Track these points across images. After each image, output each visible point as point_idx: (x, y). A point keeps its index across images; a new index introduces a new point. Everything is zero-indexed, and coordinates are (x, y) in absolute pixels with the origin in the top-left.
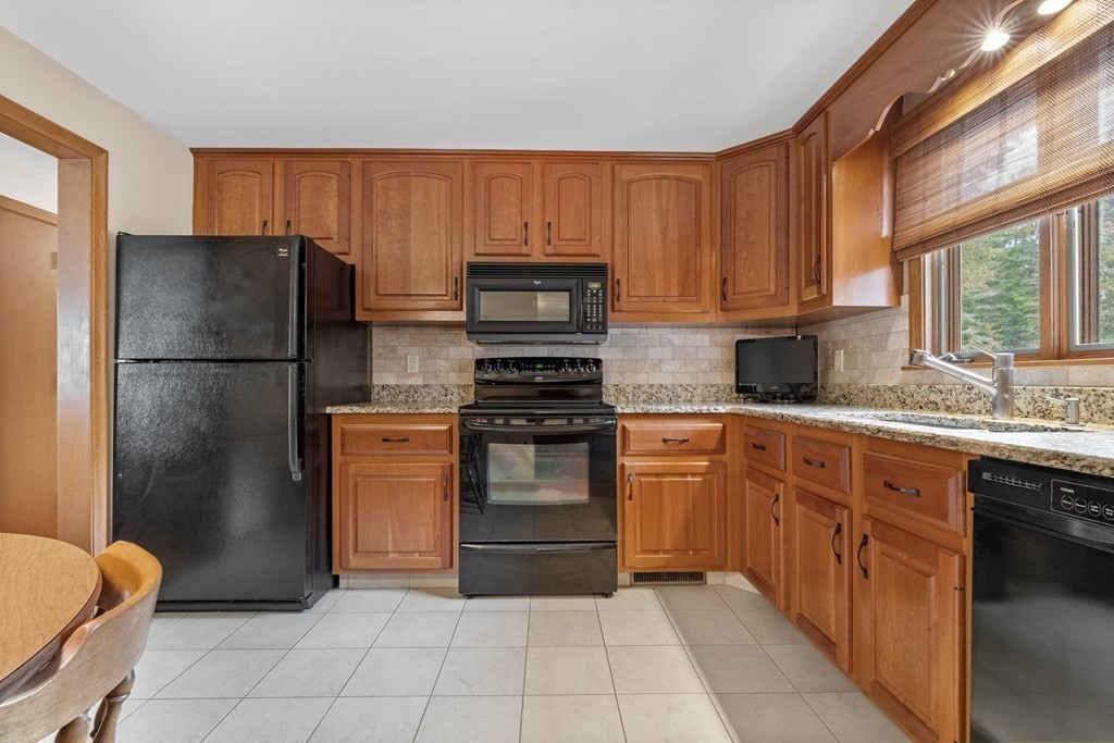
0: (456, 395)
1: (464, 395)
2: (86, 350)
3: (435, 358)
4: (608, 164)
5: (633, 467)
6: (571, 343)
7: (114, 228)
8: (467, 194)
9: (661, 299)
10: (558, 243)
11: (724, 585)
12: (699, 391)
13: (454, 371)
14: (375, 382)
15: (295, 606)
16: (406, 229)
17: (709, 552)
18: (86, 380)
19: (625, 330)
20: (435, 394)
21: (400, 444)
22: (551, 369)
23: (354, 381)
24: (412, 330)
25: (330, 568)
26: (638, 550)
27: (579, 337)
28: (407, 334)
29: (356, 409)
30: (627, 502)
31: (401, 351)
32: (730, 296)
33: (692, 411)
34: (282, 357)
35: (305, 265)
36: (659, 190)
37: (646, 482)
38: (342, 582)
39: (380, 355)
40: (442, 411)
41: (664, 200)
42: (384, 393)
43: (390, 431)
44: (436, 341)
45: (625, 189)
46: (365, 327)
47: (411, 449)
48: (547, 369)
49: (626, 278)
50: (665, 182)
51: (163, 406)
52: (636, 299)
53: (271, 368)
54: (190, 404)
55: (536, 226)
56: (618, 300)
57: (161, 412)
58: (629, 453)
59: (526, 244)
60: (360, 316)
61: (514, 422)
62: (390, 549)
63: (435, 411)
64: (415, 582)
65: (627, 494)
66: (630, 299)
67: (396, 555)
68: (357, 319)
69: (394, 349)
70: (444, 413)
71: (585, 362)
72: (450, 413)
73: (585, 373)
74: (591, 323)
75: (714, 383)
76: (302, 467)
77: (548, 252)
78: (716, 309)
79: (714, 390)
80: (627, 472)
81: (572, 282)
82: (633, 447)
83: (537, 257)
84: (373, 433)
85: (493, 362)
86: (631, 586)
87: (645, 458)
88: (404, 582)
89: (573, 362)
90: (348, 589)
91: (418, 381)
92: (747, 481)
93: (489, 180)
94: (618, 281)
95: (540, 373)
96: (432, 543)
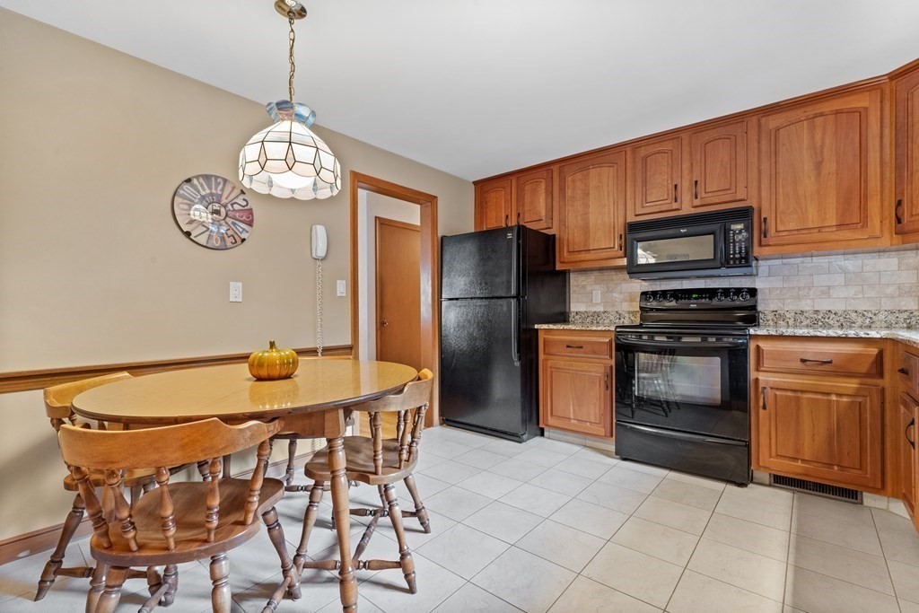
0: (627, 319)
1: (633, 318)
2: (430, 295)
3: (612, 292)
4: (755, 118)
5: (768, 381)
6: (720, 276)
7: (440, 234)
8: (629, 172)
9: (816, 230)
10: (704, 195)
11: (887, 511)
12: (881, 317)
13: (626, 301)
14: (572, 310)
15: (517, 439)
16: (586, 206)
17: (860, 472)
18: (430, 309)
19: (785, 261)
20: (612, 318)
21: (577, 350)
22: (705, 298)
23: (558, 309)
24: (596, 273)
25: (538, 424)
26: (774, 454)
27: (723, 271)
28: (593, 277)
29: (551, 326)
30: (761, 411)
31: (589, 288)
32: (906, 218)
33: (835, 335)
34: (509, 295)
35: (521, 241)
36: (812, 129)
37: (782, 396)
38: (546, 433)
39: (575, 291)
40: (604, 329)
41: (818, 137)
42: (577, 317)
43: (571, 341)
44: (612, 280)
45: (773, 138)
46: (564, 275)
47: (585, 353)
48: (702, 298)
49: (773, 216)
50: (819, 120)
51: (459, 322)
52: (786, 233)
53: (503, 302)
54: (469, 321)
55: (686, 185)
56: (765, 236)
57: (458, 326)
58: (762, 369)
59: (676, 201)
60: (559, 267)
61: (657, 338)
62: (572, 417)
63: (599, 328)
64: (589, 443)
65: (761, 404)
66: (777, 234)
67: (576, 422)
68: (557, 269)
69: (584, 287)
70: (605, 331)
71: (738, 291)
72: (609, 331)
73: (739, 301)
74: (734, 259)
75: (904, 308)
76: (520, 359)
77: (695, 204)
78: (891, 233)
79: (905, 315)
80: (761, 385)
81: (715, 227)
82: (767, 364)
83: (687, 209)
84: (561, 342)
85: (654, 294)
86: (770, 485)
87: (781, 375)
88: (583, 441)
89: (726, 292)
90: (549, 438)
91: (602, 309)
92: (902, 407)
93: (645, 159)
94: (765, 219)
95: (695, 301)
96: (598, 418)
